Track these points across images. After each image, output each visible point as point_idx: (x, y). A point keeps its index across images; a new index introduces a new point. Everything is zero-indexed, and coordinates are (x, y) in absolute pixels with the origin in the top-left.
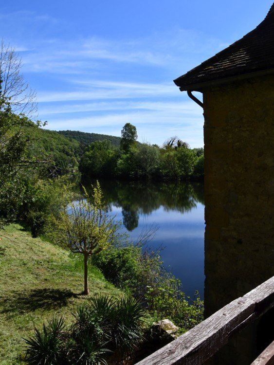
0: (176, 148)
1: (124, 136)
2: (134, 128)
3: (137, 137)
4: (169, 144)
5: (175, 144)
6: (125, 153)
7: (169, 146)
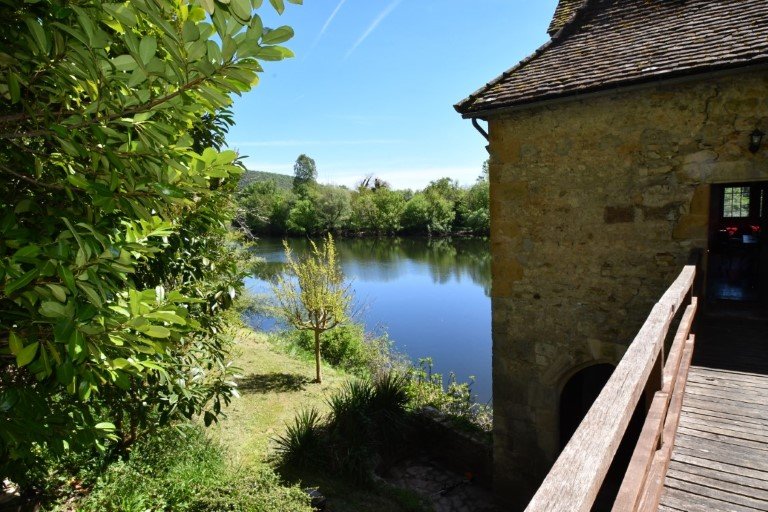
0: (373, 190)
1: (298, 173)
2: (313, 162)
3: (316, 174)
4: (362, 185)
5: (372, 185)
6: (302, 199)
7: (363, 188)
